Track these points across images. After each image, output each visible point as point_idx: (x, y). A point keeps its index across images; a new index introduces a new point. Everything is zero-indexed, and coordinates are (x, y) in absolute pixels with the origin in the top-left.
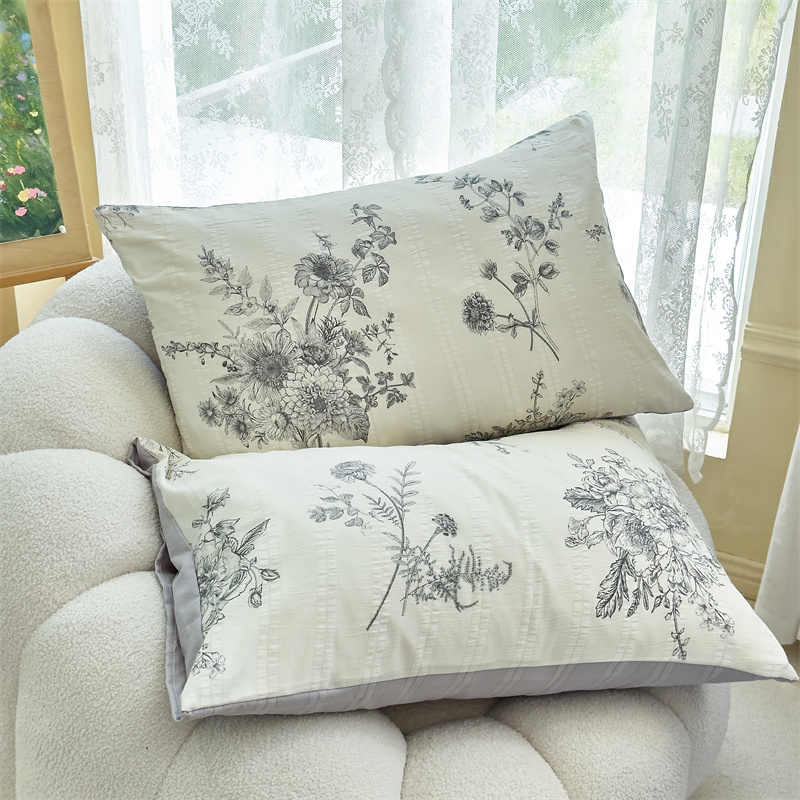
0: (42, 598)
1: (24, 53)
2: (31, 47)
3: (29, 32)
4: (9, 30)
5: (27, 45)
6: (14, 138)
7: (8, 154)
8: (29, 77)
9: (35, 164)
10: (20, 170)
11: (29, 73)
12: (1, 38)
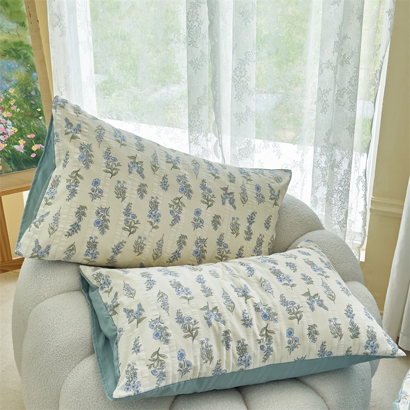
1: (34, 82)
2: (37, 79)
3: (36, 72)
4: (27, 71)
5: (35, 78)
6: (29, 121)
7: (27, 129)
8: (36, 93)
9: (39, 133)
10: (33, 136)
11: (37, 91)
12: (24, 75)
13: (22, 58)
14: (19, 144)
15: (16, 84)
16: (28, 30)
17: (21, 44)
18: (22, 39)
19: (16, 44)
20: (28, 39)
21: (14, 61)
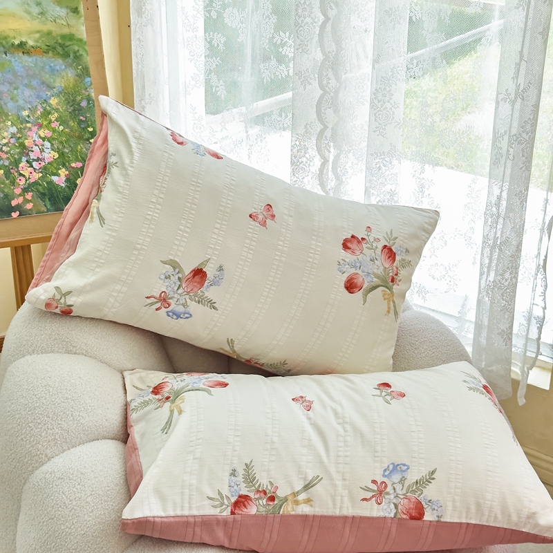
0: (38, 453)
1: (86, 88)
2: (91, 84)
3: (90, 77)
4: (77, 76)
5: (88, 84)
6: (77, 144)
7: (72, 155)
8: (89, 103)
10: (80, 165)
11: (89, 100)
12: (72, 80)
13: (71, 57)
14: (58, 175)
15: (61, 92)
16: (83, 18)
17: (71, 37)
18: (73, 31)
19: (63, 37)
20: (82, 31)
21: (60, 61)
